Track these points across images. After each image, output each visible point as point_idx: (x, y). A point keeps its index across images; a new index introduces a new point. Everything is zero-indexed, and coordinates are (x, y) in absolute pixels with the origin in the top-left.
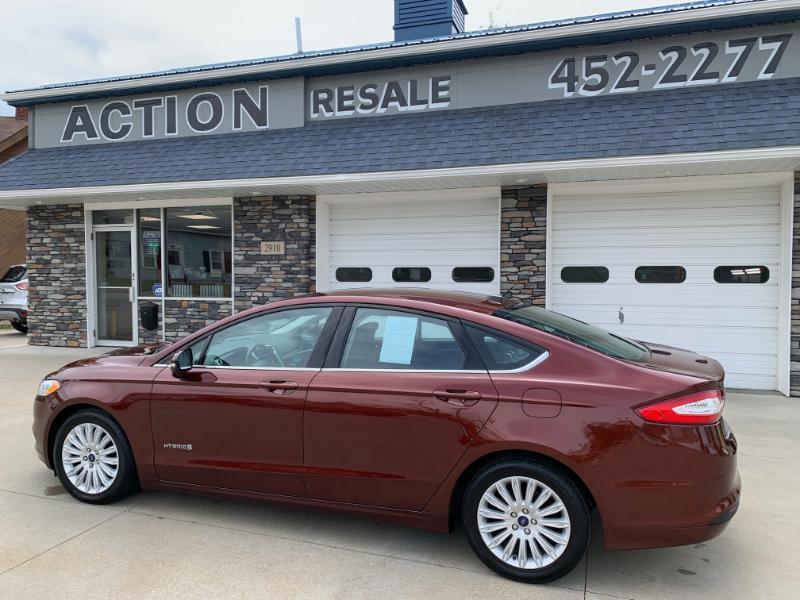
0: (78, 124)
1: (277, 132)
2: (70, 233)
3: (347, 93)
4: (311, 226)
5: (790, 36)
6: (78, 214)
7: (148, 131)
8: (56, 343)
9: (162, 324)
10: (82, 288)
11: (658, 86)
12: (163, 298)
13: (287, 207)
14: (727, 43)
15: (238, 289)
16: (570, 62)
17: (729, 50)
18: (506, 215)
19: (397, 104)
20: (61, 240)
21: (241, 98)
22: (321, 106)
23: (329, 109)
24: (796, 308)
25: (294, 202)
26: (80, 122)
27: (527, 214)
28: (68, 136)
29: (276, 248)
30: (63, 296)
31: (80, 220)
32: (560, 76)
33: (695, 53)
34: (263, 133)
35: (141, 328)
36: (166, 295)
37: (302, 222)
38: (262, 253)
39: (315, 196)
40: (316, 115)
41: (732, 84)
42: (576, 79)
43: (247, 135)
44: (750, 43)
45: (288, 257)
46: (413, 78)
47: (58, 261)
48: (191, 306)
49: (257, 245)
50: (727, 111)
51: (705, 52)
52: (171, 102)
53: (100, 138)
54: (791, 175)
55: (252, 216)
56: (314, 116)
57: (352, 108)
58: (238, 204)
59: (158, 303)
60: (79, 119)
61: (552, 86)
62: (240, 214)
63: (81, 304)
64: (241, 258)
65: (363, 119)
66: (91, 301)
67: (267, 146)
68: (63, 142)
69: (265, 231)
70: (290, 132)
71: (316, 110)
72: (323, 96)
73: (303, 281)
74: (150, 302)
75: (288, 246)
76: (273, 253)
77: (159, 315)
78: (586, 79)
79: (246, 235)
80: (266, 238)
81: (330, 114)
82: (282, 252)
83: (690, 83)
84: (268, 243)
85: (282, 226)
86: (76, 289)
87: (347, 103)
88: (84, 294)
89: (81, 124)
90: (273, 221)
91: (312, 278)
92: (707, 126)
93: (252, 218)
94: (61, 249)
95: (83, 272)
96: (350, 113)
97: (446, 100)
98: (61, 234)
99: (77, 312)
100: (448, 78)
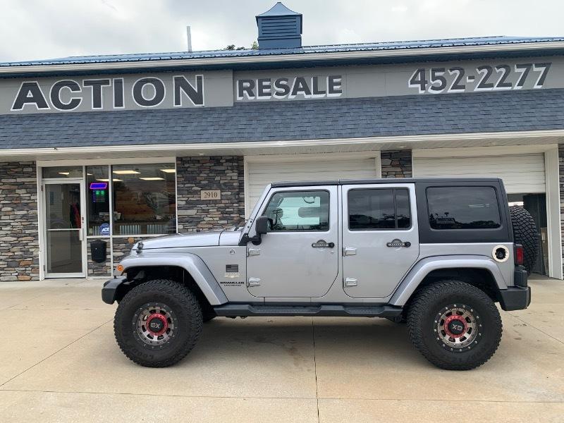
0: (28, 96)
1: (212, 110)
2: (21, 186)
3: (265, 83)
4: (241, 178)
5: (550, 64)
6: (30, 170)
7: (97, 104)
8: (7, 278)
9: (111, 257)
10: (34, 231)
11: (477, 90)
12: (111, 236)
13: (222, 164)
14: (515, 66)
15: (181, 227)
16: (422, 71)
17: (517, 70)
18: (385, 170)
19: (303, 93)
20: (12, 191)
22: (245, 92)
23: (251, 94)
25: (227, 161)
26: (30, 95)
27: (399, 170)
28: (18, 106)
29: (216, 194)
30: (15, 239)
31: (33, 174)
32: (416, 80)
33: (498, 71)
34: (200, 109)
35: (91, 261)
36: (114, 234)
37: (235, 175)
38: (202, 198)
39: (243, 157)
40: (241, 98)
41: (520, 91)
42: (426, 82)
43: (187, 110)
44: (529, 66)
45: (223, 201)
46: (315, 75)
47: (9, 209)
49: (197, 192)
51: (503, 70)
52: (118, 84)
53: (51, 108)
54: (556, 146)
55: (192, 171)
56: (239, 99)
57: (269, 94)
58: (179, 162)
59: (106, 241)
60: (30, 92)
61: (410, 86)
62: (182, 169)
63: (33, 244)
65: (279, 103)
66: (42, 241)
67: (209, 120)
68: (13, 111)
69: (203, 182)
70: (225, 109)
71: (241, 95)
73: (235, 219)
74: (98, 240)
75: (222, 193)
76: (211, 198)
77: (108, 250)
78: (433, 83)
79: (186, 185)
80: (204, 188)
81: (253, 98)
82: (219, 198)
83: (495, 88)
84: (207, 191)
85: (218, 178)
86: (27, 232)
87: (265, 91)
88: (36, 236)
89: (32, 96)
90: (210, 175)
91: (242, 216)
92: (518, 115)
93: (192, 172)
94: (12, 199)
95: (35, 217)
96: (268, 98)
97: (339, 91)
98: (13, 187)
99: (29, 251)
100: (340, 77)
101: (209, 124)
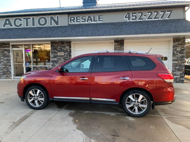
0: (7, 23)
1: (62, 27)
2: (6, 50)
3: (78, 18)
4: (70, 49)
5: (172, 11)
6: (8, 45)
7: (27, 25)
8: (3, 78)
10: (10, 64)
11: (147, 20)
12: (32, 66)
13: (64, 44)
14: (160, 11)
15: (52, 64)
16: (129, 14)
17: (161, 13)
18: (115, 46)
19: (90, 21)
20: (3, 52)
21: (52, 18)
22: (72, 21)
23: (74, 22)
24: (173, 65)
25: (66, 43)
26: (8, 22)
27: (120, 46)
29: (62, 54)
30: (4, 66)
31: (9, 47)
32: (127, 17)
33: (154, 13)
34: (58, 27)
36: (33, 65)
37: (68, 48)
38: (58, 55)
39: (71, 42)
40: (71, 23)
41: (161, 20)
42: (130, 17)
43: (54, 27)
44: (165, 12)
45: (65, 56)
46: (94, 15)
47: (3, 57)
48: (39, 68)
49: (57, 53)
50: (161, 26)
51: (156, 13)
52: (33, 19)
53: (14, 26)
54: (172, 39)
56: (70, 23)
58: (52, 43)
59: (31, 67)
60: (7, 22)
61: (125, 19)
62: (52, 46)
63: (10, 68)
64: (53, 56)
65: (82, 25)
66: (12, 67)
67: (60, 30)
68: (3, 27)
69: (58, 50)
70: (65, 27)
71: (71, 22)
72: (72, 19)
74: (29, 67)
75: (65, 53)
76: (61, 55)
77: (31, 70)
78: (132, 18)
79: (54, 51)
80: (59, 51)
82: (63, 55)
83: (153, 19)
84: (60, 53)
85: (63, 49)
86: (8, 64)
87: (78, 20)
88: (10, 65)
90: (61, 47)
92: (158, 29)
93: (55, 47)
94: (3, 54)
95: (10, 60)
96: (79, 23)
97: (101, 21)
98: (4, 51)
99: (8, 70)
100: (102, 16)
101: (60, 31)
